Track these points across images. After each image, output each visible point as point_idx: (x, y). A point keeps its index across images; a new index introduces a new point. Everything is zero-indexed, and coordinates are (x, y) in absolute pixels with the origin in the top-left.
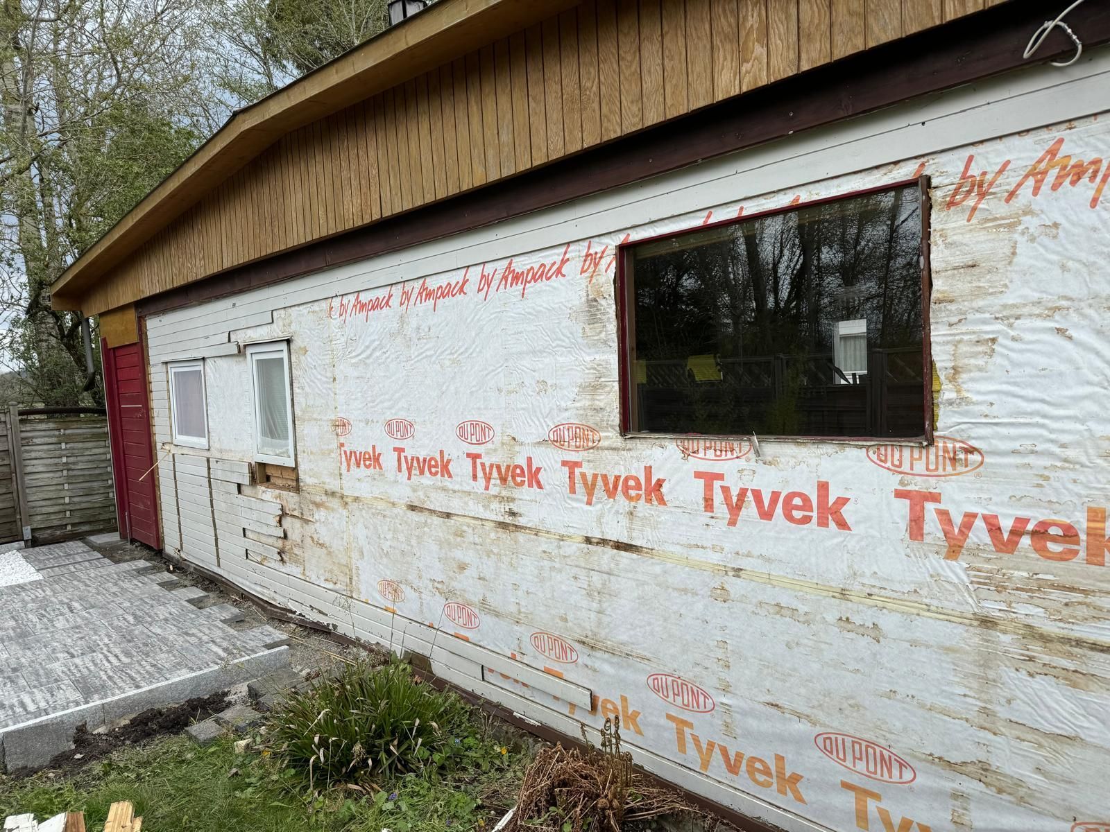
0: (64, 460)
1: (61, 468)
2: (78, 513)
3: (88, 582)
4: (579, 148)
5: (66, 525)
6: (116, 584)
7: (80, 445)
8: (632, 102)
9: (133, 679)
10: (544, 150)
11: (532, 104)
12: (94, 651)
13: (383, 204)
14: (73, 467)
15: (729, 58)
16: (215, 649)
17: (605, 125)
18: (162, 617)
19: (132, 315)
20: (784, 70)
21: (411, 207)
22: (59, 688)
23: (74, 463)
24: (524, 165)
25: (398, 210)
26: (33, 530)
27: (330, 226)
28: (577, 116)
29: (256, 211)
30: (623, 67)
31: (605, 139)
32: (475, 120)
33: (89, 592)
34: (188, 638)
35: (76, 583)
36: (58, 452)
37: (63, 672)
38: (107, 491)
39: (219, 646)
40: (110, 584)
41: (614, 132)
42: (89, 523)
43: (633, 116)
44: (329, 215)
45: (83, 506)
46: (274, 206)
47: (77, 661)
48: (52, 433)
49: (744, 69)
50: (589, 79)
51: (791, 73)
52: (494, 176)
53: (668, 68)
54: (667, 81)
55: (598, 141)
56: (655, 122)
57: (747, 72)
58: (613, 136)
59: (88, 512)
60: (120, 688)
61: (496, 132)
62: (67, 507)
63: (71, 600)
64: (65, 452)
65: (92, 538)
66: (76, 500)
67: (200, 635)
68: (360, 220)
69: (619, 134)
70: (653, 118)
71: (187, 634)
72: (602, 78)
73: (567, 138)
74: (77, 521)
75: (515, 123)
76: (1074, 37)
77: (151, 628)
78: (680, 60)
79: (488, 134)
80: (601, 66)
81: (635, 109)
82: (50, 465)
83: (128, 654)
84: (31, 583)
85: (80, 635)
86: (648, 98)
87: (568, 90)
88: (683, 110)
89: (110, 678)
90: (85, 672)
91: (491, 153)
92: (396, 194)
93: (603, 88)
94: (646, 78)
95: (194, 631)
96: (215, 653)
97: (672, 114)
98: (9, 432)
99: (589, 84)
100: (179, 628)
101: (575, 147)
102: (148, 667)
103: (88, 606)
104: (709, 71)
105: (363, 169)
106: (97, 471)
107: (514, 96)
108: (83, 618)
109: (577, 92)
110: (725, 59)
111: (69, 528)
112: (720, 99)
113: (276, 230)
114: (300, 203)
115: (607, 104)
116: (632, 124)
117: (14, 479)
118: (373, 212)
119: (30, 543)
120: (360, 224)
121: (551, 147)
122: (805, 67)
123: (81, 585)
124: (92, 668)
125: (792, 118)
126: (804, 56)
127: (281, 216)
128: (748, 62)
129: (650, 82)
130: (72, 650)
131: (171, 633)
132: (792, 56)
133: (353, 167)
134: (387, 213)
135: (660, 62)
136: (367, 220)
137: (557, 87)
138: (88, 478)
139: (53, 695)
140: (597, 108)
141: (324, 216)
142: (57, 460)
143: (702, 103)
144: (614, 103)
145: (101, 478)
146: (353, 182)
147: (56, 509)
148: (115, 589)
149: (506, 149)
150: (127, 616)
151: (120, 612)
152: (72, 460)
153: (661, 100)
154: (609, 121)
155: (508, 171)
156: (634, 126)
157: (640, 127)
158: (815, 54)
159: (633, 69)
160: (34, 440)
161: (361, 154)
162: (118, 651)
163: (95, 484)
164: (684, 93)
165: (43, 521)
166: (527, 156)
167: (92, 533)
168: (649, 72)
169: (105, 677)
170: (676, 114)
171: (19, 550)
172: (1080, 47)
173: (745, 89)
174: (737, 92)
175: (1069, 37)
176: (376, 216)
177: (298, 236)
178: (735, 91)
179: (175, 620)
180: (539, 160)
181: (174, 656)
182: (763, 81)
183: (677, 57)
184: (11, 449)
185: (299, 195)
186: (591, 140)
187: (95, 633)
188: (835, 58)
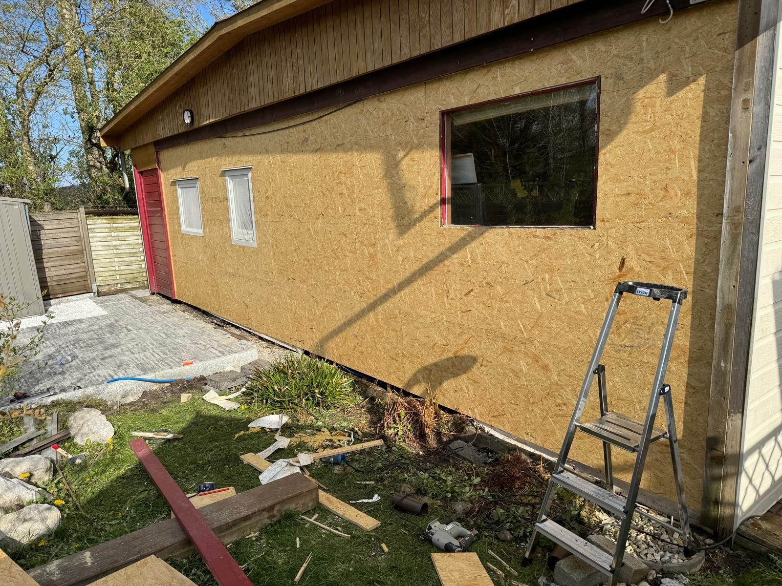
0: (114, 243)
1: (112, 248)
2: (123, 277)
3: (135, 316)
4: (418, 54)
5: (117, 284)
6: (151, 317)
7: (123, 234)
8: (447, 28)
9: (169, 365)
10: (399, 54)
11: (392, 26)
12: (145, 351)
13: (307, 84)
14: (119, 248)
15: (499, 6)
16: (214, 351)
17: (432, 41)
18: (181, 335)
19: (152, 150)
20: (526, 15)
21: (323, 86)
22: (128, 368)
23: (119, 245)
24: (387, 63)
25: (315, 88)
26: (98, 287)
27: (275, 96)
28: (417, 34)
29: (230, 85)
30: (443, 7)
31: (432, 49)
32: (360, 32)
33: (137, 321)
34: (198, 346)
35: (127, 316)
36: (109, 238)
37: (129, 361)
38: (140, 263)
39: (216, 350)
40: (148, 318)
41: (437, 46)
42: (131, 282)
43: (448, 36)
44: (274, 89)
45: (127, 272)
46: (241, 83)
47: (135, 355)
48: (106, 225)
49: (506, 12)
50: (424, 12)
51: (529, 16)
52: (370, 69)
53: (467, 9)
54: (466, 16)
55: (428, 50)
56: (459, 41)
57: (508, 14)
58: (436, 48)
59: (129, 276)
60: (163, 369)
61: (372, 42)
62: (117, 272)
63: (127, 325)
64: (114, 238)
65: (133, 292)
66: (122, 268)
67: (204, 344)
68: (293, 93)
69: (440, 47)
70: (458, 39)
71: (197, 343)
72: (431, 13)
73: (411, 47)
74: (123, 282)
75: (383, 36)
76: (670, 6)
77: (176, 340)
78: (473, 3)
79: (367, 42)
80: (431, 5)
81: (448, 32)
82: (105, 246)
83: (165, 353)
84: (102, 316)
85: (136, 343)
86: (456, 26)
87: (412, 18)
88: (474, 35)
89: (155, 364)
90: (142, 361)
91: (369, 55)
92: (314, 77)
93: (431, 18)
94: (455, 14)
95: (201, 342)
96: (214, 353)
97: (468, 36)
98: (80, 224)
99: (424, 15)
100: (192, 341)
101: (416, 54)
102: (177, 360)
103: (137, 328)
104: (488, 12)
105: (295, 61)
106: (134, 251)
107: (382, 19)
108: (135, 334)
109: (417, 20)
110: (496, 5)
111: (119, 285)
112: (493, 29)
113: (242, 98)
114: (257, 82)
115: (434, 28)
116: (447, 42)
117: (85, 254)
118: (301, 88)
119: (96, 294)
120: (293, 95)
121: (403, 52)
122: (537, 13)
123: (131, 318)
124: (145, 359)
125: (533, 41)
126: (536, 7)
127: (245, 89)
128: (508, 8)
129: (457, 17)
130: (132, 350)
131: (188, 342)
132: (531, 6)
133: (289, 59)
134: (309, 89)
135: (462, 4)
136: (297, 93)
137: (405, 16)
138: (128, 255)
139: (126, 372)
140: (428, 30)
141: (272, 90)
142: (109, 243)
143: (483, 31)
144: (437, 28)
145: (136, 255)
146: (289, 69)
147: (111, 273)
148: (151, 320)
149: (377, 53)
150: (161, 334)
151: (157, 332)
152: (118, 243)
153: (463, 27)
154: (434, 38)
155: (378, 66)
156: (448, 42)
157: (451, 43)
158: (542, 6)
159: (448, 8)
160: (95, 230)
161: (293, 51)
162: (158, 351)
163: (133, 259)
164: (475, 24)
165: (104, 281)
166: (389, 58)
167: (133, 289)
168: (456, 10)
169: (153, 364)
170: (470, 37)
171: (90, 298)
172: (672, 11)
173: (506, 24)
174: (502, 26)
175: (667, 5)
176: (302, 91)
177: (255, 103)
178: (501, 25)
179: (189, 336)
180: (396, 61)
181: (191, 354)
182: (516, 21)
183: (471, 2)
184: (82, 236)
185: (256, 76)
186: (424, 50)
187: (144, 342)
188: (552, 9)
